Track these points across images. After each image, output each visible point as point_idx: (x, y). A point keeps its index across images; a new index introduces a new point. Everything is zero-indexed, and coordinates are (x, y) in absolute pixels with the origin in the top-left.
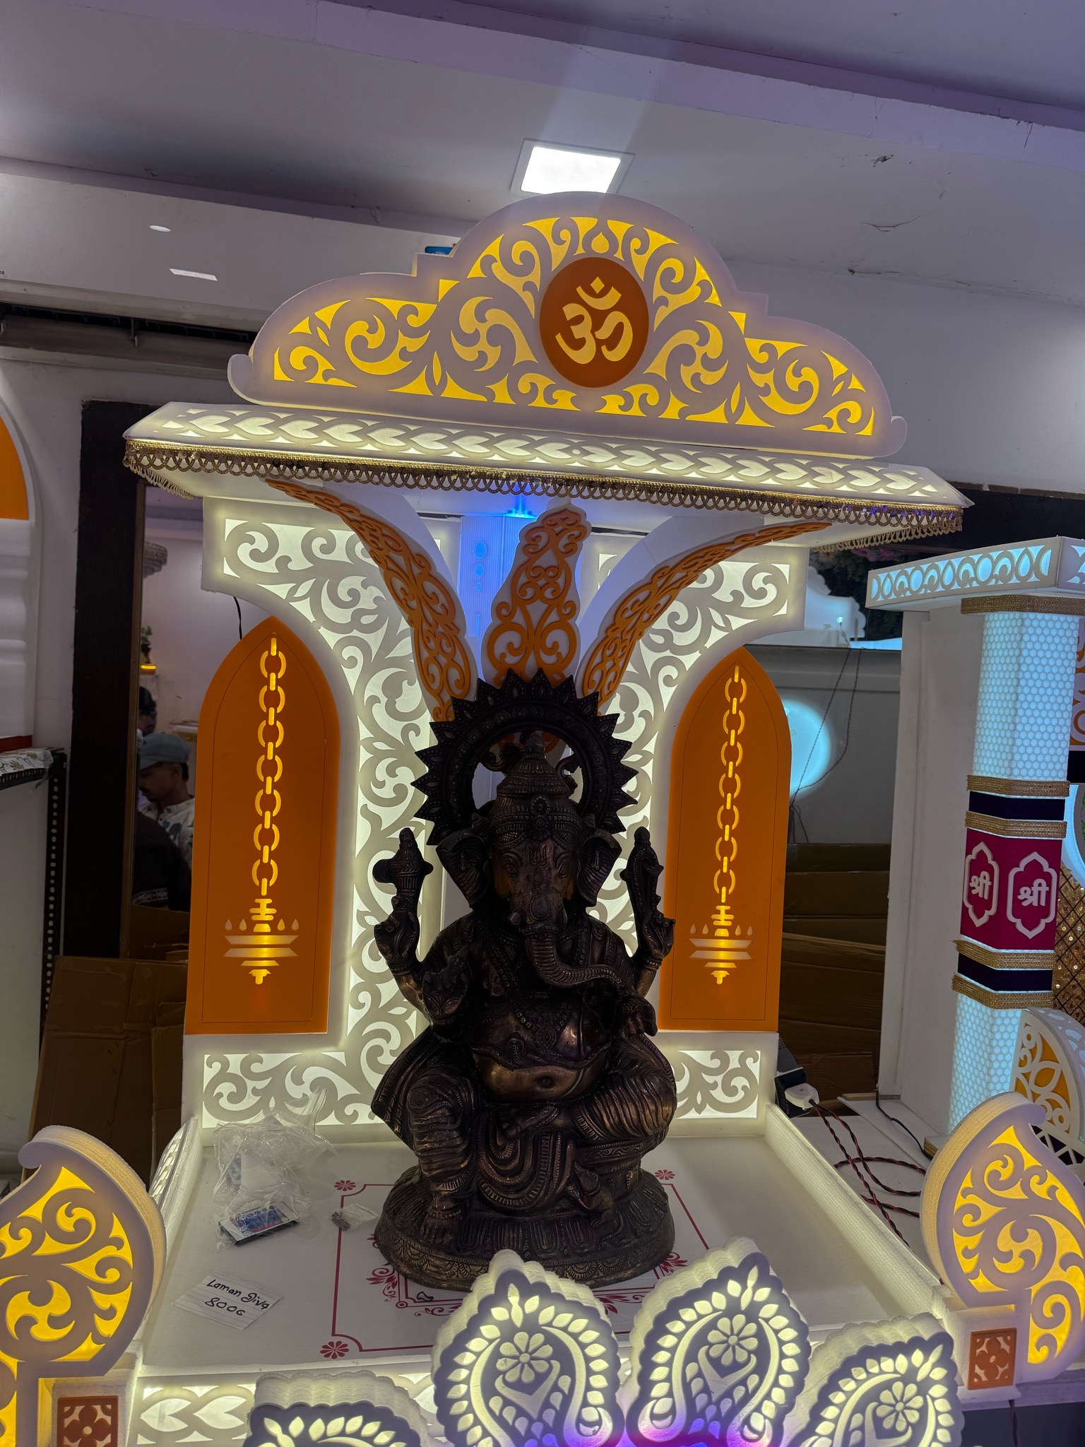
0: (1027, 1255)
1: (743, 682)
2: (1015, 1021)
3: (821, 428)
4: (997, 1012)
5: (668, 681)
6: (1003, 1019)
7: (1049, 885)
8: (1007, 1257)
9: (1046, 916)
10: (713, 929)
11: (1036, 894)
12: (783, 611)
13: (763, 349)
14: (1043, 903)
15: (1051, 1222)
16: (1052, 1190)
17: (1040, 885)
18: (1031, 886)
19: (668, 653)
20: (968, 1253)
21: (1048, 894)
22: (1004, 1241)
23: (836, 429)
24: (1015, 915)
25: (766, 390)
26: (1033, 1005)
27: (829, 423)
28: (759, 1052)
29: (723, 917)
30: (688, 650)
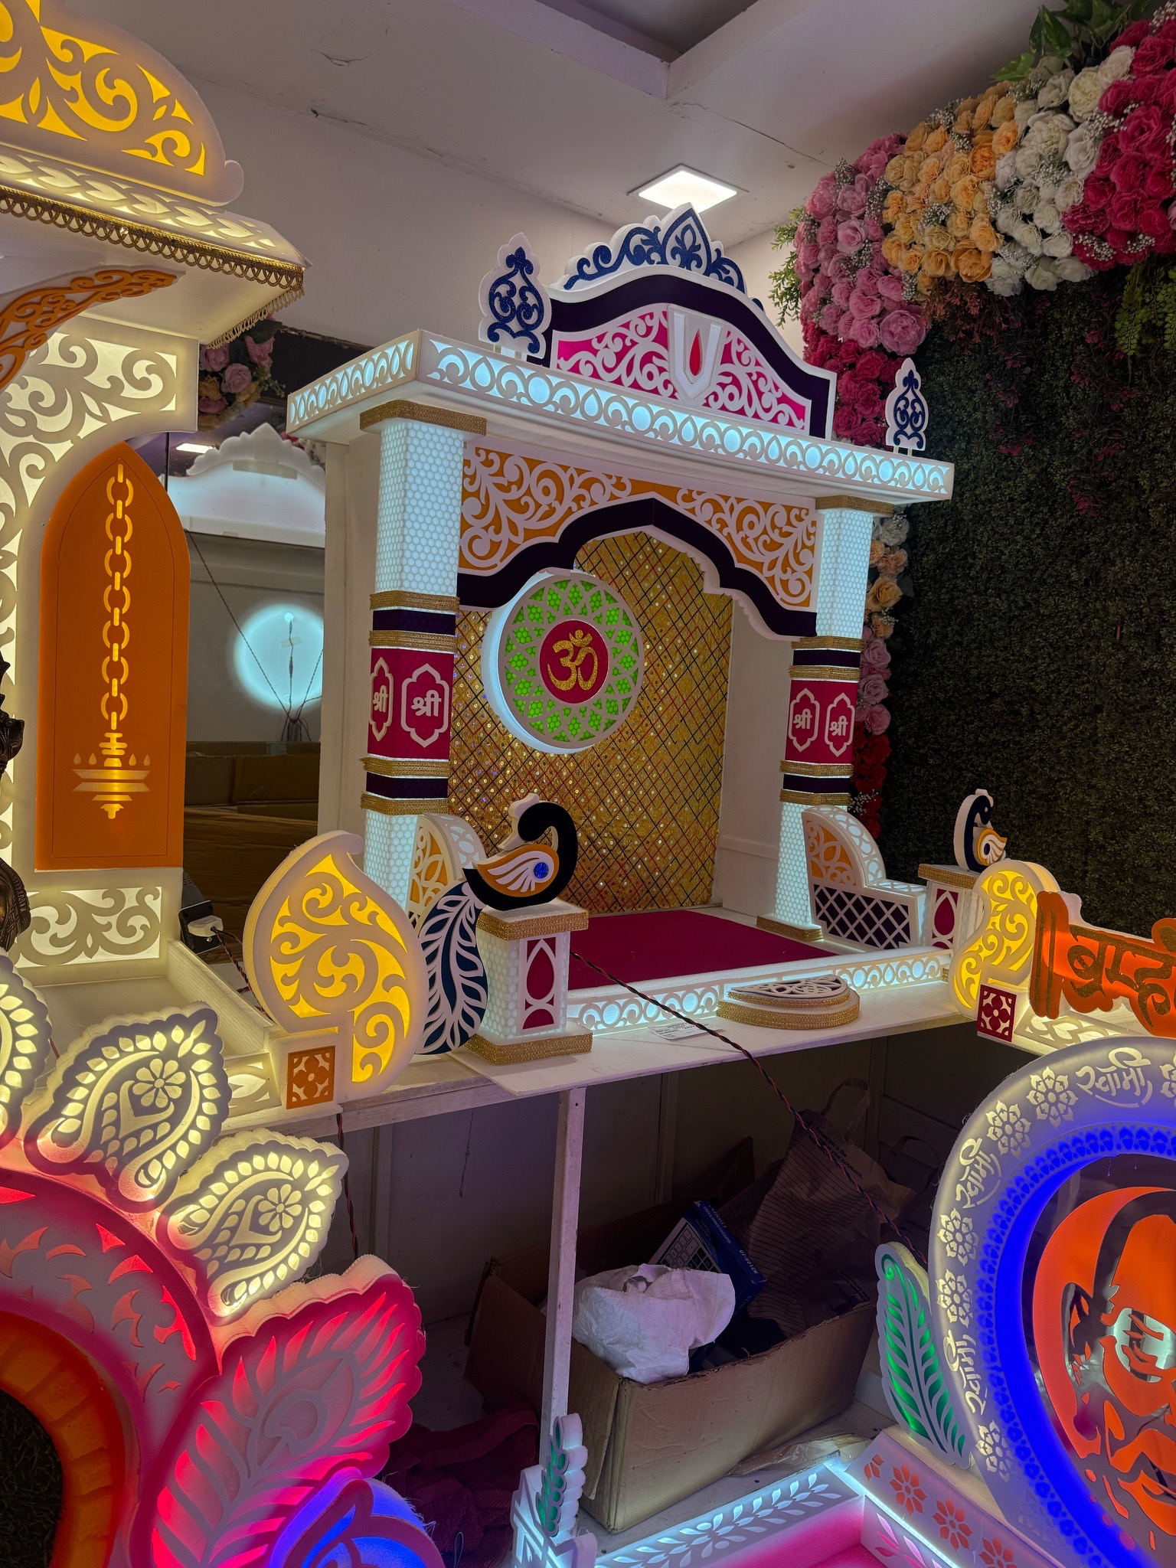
0: (350, 979)
1: (128, 482)
2: (412, 828)
3: (144, 154)
4: (394, 818)
5: (32, 471)
6: (400, 825)
7: (442, 696)
8: (329, 982)
9: (440, 726)
10: (102, 759)
11: (429, 705)
12: (171, 406)
13: (65, 45)
14: (436, 714)
15: (372, 945)
16: (372, 916)
17: (433, 696)
18: (424, 697)
19: (31, 439)
20: (287, 980)
21: (441, 705)
22: (325, 966)
23: (160, 158)
24: (409, 725)
25: (73, 95)
26: (431, 810)
27: (153, 151)
28: (160, 889)
29: (115, 746)
30: (57, 437)
